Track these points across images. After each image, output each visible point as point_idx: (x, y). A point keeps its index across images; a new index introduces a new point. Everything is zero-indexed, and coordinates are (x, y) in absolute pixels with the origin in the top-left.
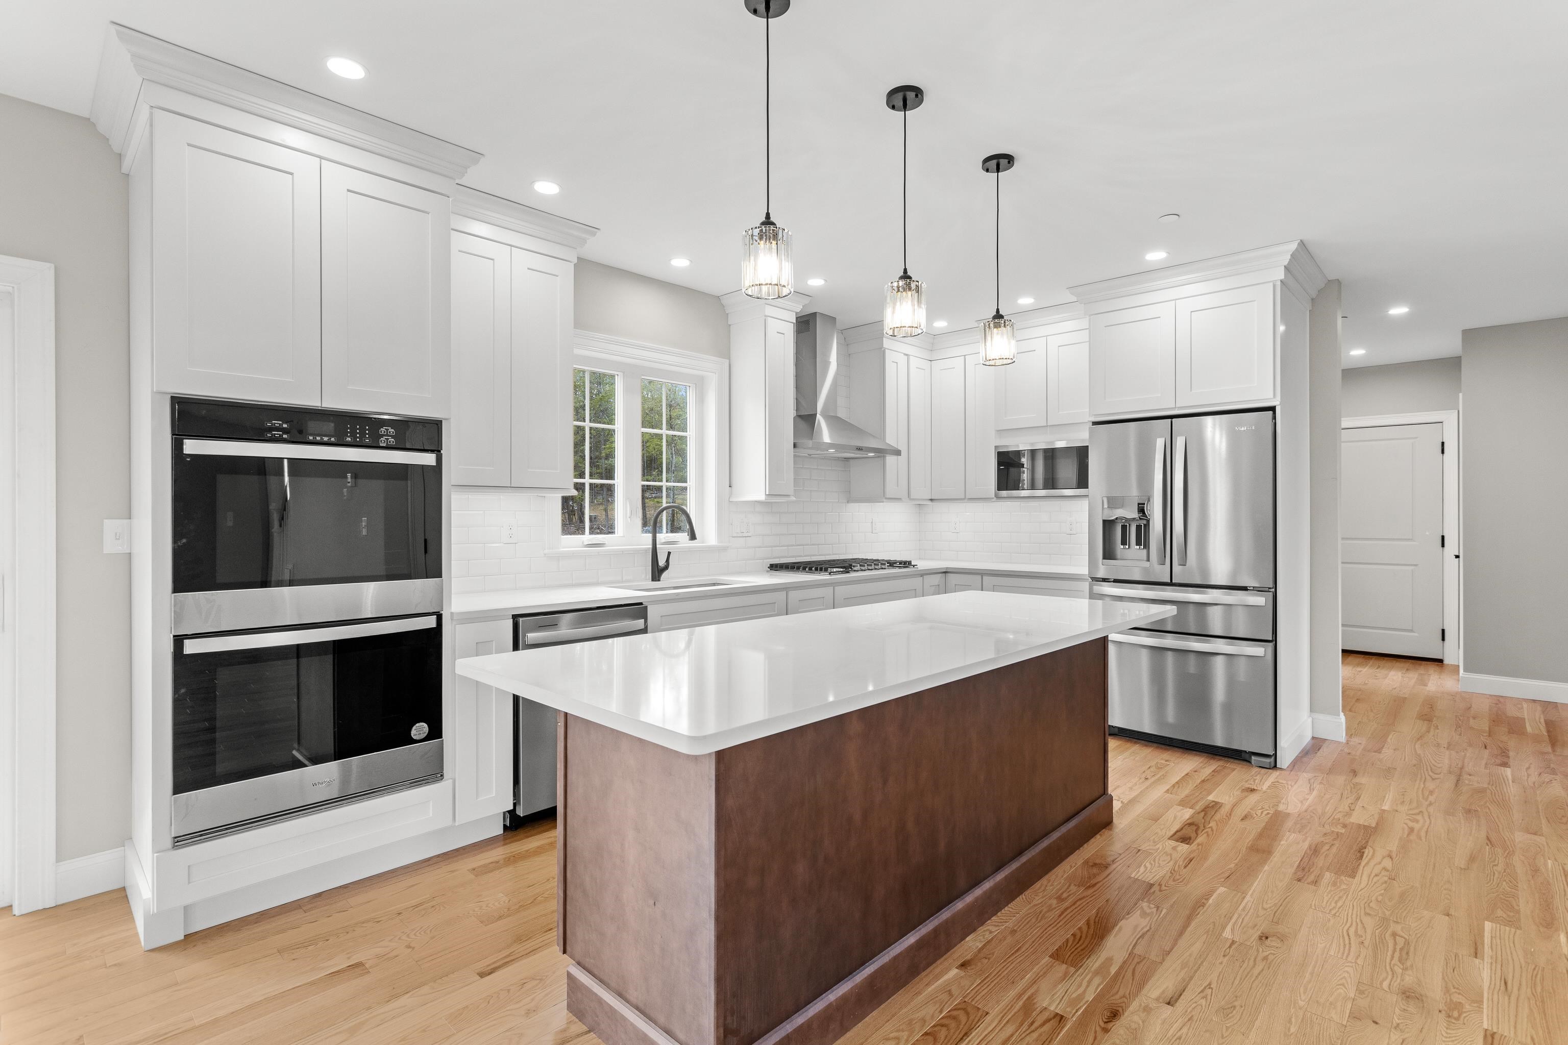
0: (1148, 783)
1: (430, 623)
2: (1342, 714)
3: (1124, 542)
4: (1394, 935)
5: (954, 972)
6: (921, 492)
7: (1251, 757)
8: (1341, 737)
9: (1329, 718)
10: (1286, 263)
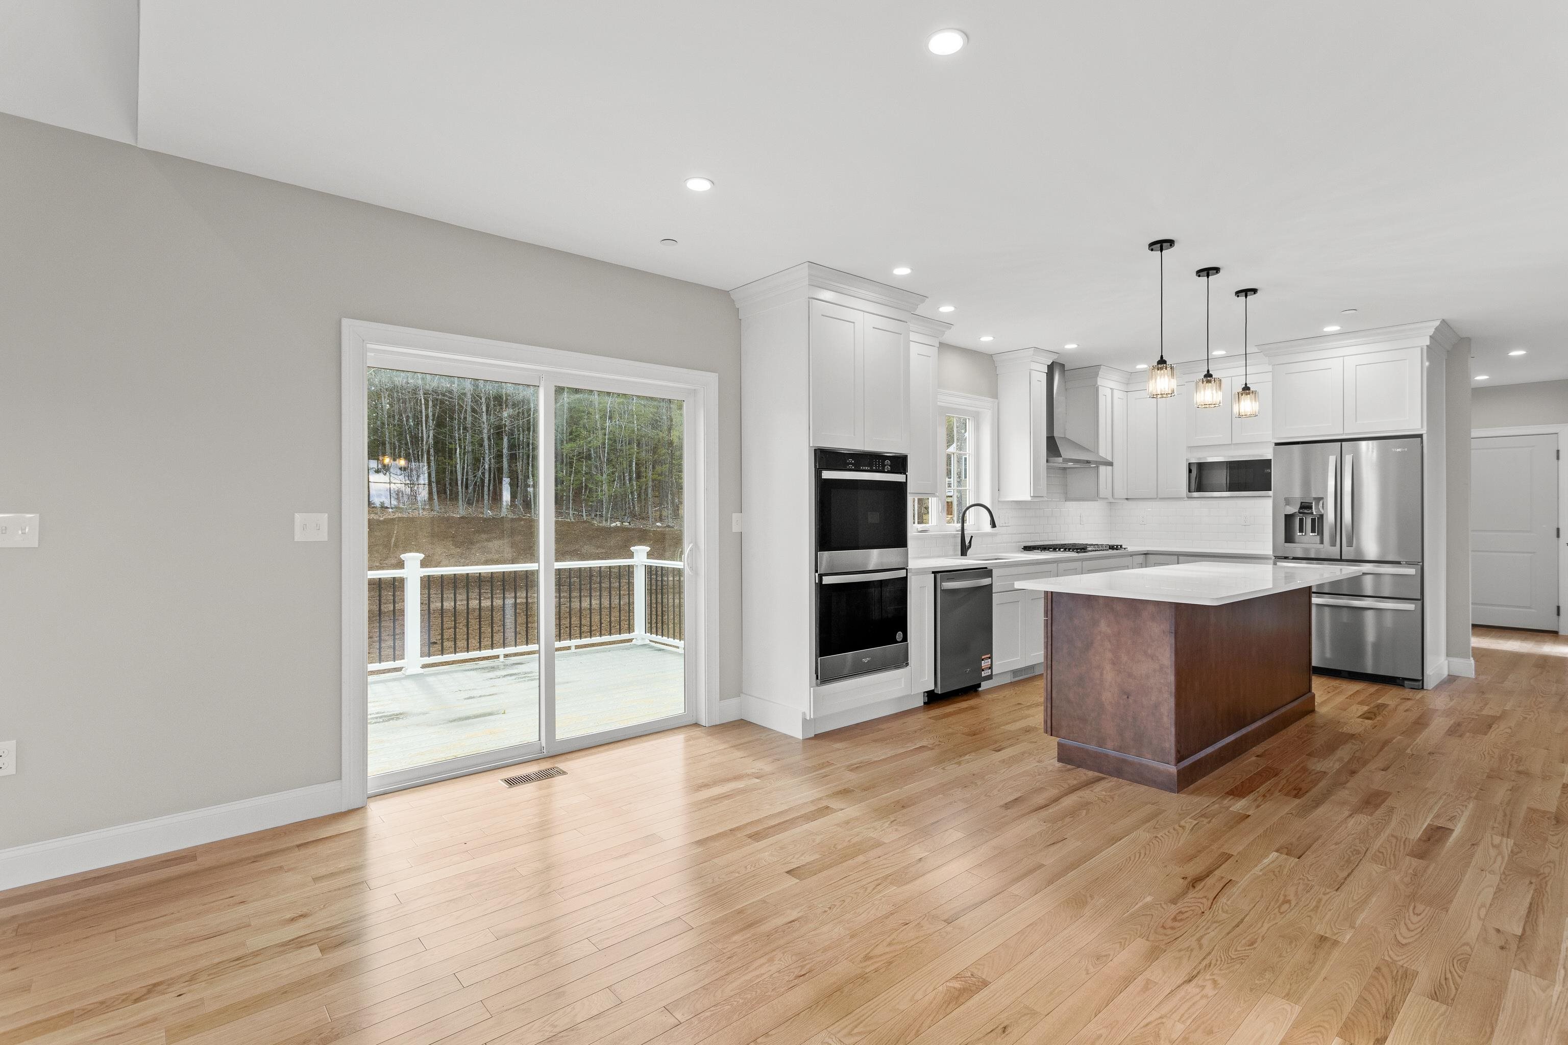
0: (1330, 695)
1: (902, 574)
2: (1472, 659)
3: (1301, 530)
4: (1512, 755)
5: (1254, 758)
6: (1120, 492)
7: (1404, 682)
8: (1472, 674)
9: (1461, 660)
10: (1431, 334)
